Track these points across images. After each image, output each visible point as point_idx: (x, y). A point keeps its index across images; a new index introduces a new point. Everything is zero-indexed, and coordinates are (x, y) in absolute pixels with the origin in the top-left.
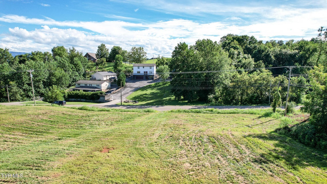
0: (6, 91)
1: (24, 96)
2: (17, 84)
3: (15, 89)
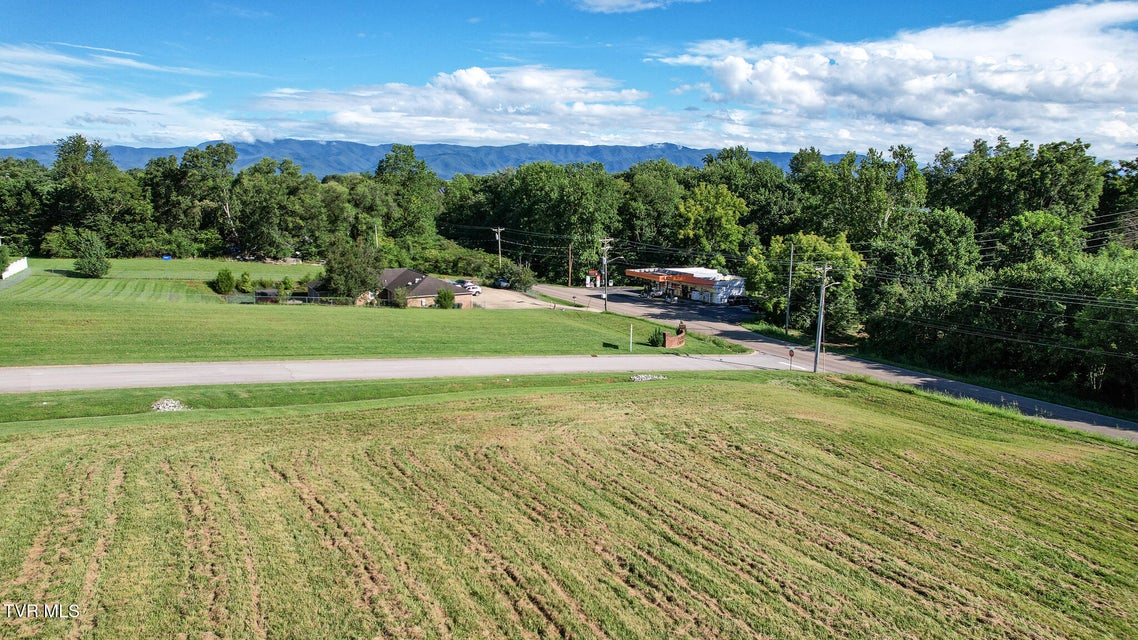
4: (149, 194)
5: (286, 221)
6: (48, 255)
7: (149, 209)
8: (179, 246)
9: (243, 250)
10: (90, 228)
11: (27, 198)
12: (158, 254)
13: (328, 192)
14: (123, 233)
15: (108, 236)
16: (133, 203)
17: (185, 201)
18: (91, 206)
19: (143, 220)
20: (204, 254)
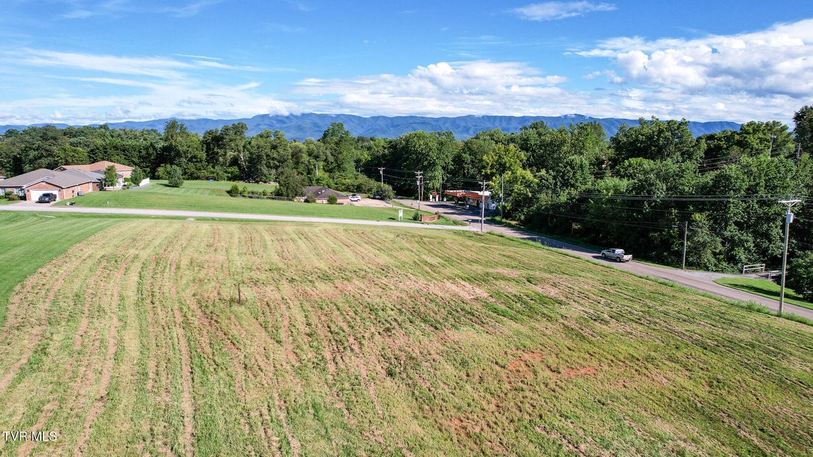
0: (681, 235)
1: (722, 257)
2: (712, 222)
3: (703, 235)
4: (204, 148)
5: (269, 162)
6: (158, 178)
7: (204, 155)
8: (217, 175)
9: (249, 178)
10: (177, 165)
11: (151, 151)
12: (207, 179)
13: (296, 147)
14: (191, 167)
15: (185, 169)
16: (197, 153)
17: (221, 152)
18: (178, 154)
19: (201, 161)
20: (229, 179)
